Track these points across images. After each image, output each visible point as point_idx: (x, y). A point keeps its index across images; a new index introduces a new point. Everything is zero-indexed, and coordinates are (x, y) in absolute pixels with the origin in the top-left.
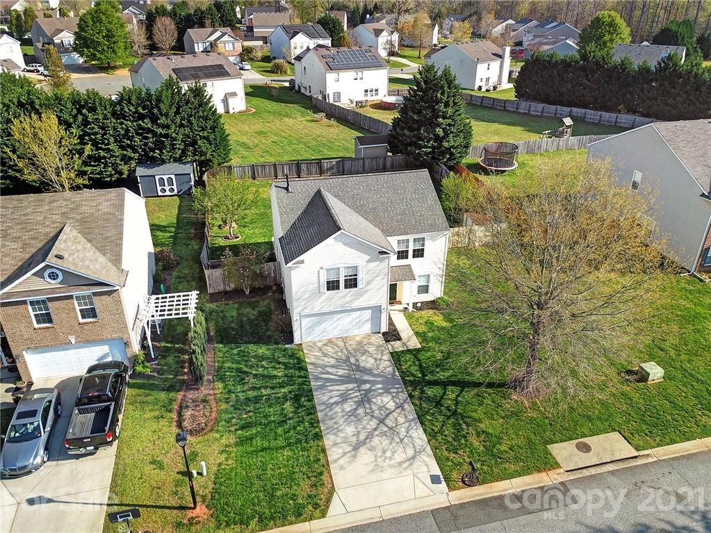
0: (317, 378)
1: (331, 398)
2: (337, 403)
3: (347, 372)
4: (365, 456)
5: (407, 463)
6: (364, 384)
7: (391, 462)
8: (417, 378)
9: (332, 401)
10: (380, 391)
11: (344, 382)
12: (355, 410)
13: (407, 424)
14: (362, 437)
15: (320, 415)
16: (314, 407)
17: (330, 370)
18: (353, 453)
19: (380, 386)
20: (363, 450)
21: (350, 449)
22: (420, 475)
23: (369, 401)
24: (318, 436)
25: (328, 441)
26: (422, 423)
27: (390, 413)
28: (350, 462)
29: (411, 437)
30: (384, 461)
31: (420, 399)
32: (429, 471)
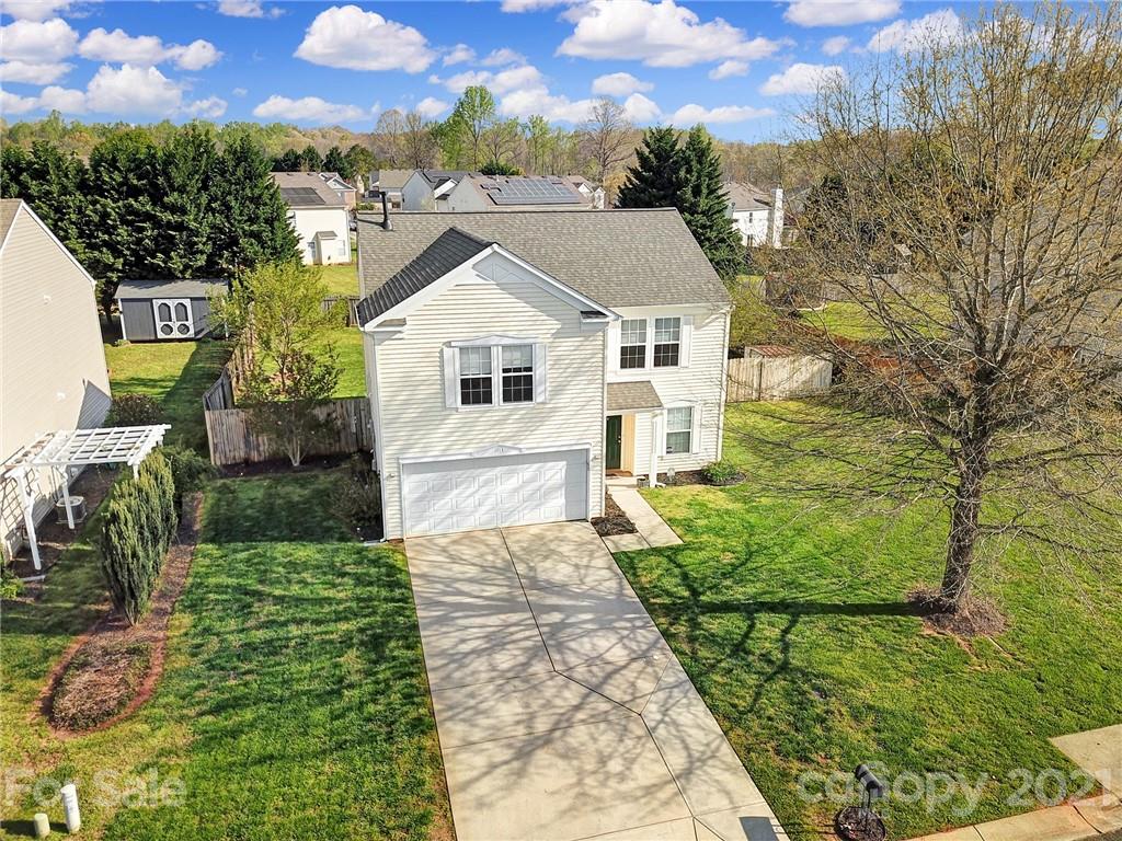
0: (432, 603)
1: (463, 641)
2: (476, 652)
3: (506, 590)
4: (550, 774)
5: (671, 789)
6: (548, 612)
7: (624, 787)
8: (680, 598)
9: (465, 648)
10: (589, 626)
11: (498, 610)
12: (526, 665)
13: (661, 695)
14: (542, 726)
15: (433, 678)
16: (418, 661)
17: (466, 587)
18: (516, 765)
19: (589, 616)
20: (542, 756)
21: (507, 754)
22: (711, 819)
23: (560, 647)
24: (424, 726)
25: (450, 735)
26: (702, 691)
27: (616, 671)
28: (508, 789)
29: (675, 723)
30: (603, 784)
31: (692, 639)
32: (735, 809)
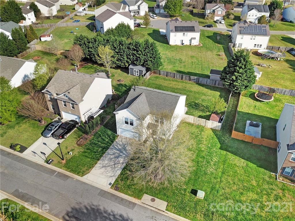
0: (113, 146)
1: (111, 152)
2: (110, 154)
4: (103, 170)
7: (106, 175)
12: (113, 158)
13: (119, 168)
17: (118, 145)
26: (122, 170)
28: (99, 169)
29: (117, 172)
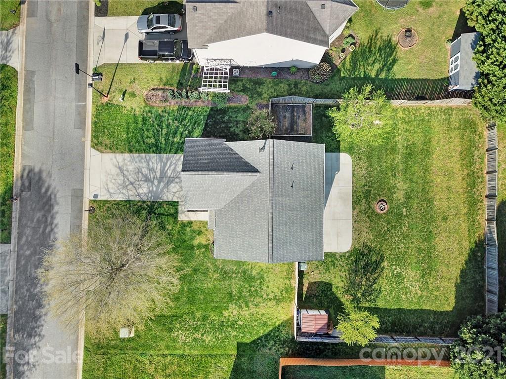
0: (168, 159)
1: (153, 163)
2: (149, 165)
5: (106, 188)
10: (151, 189)
15: (143, 155)
16: (149, 152)
18: (118, 166)
19: (154, 189)
21: (120, 165)
23: (146, 181)
26: (125, 201)
27: (136, 189)
28: (113, 164)
31: (141, 206)
